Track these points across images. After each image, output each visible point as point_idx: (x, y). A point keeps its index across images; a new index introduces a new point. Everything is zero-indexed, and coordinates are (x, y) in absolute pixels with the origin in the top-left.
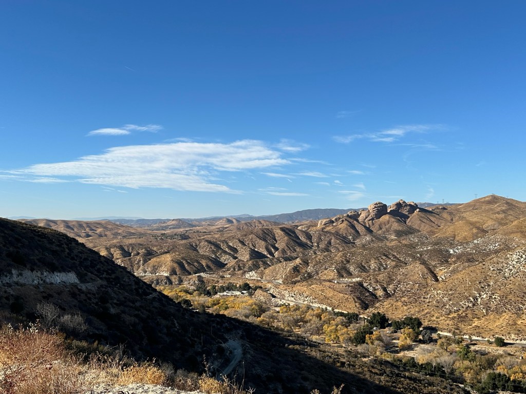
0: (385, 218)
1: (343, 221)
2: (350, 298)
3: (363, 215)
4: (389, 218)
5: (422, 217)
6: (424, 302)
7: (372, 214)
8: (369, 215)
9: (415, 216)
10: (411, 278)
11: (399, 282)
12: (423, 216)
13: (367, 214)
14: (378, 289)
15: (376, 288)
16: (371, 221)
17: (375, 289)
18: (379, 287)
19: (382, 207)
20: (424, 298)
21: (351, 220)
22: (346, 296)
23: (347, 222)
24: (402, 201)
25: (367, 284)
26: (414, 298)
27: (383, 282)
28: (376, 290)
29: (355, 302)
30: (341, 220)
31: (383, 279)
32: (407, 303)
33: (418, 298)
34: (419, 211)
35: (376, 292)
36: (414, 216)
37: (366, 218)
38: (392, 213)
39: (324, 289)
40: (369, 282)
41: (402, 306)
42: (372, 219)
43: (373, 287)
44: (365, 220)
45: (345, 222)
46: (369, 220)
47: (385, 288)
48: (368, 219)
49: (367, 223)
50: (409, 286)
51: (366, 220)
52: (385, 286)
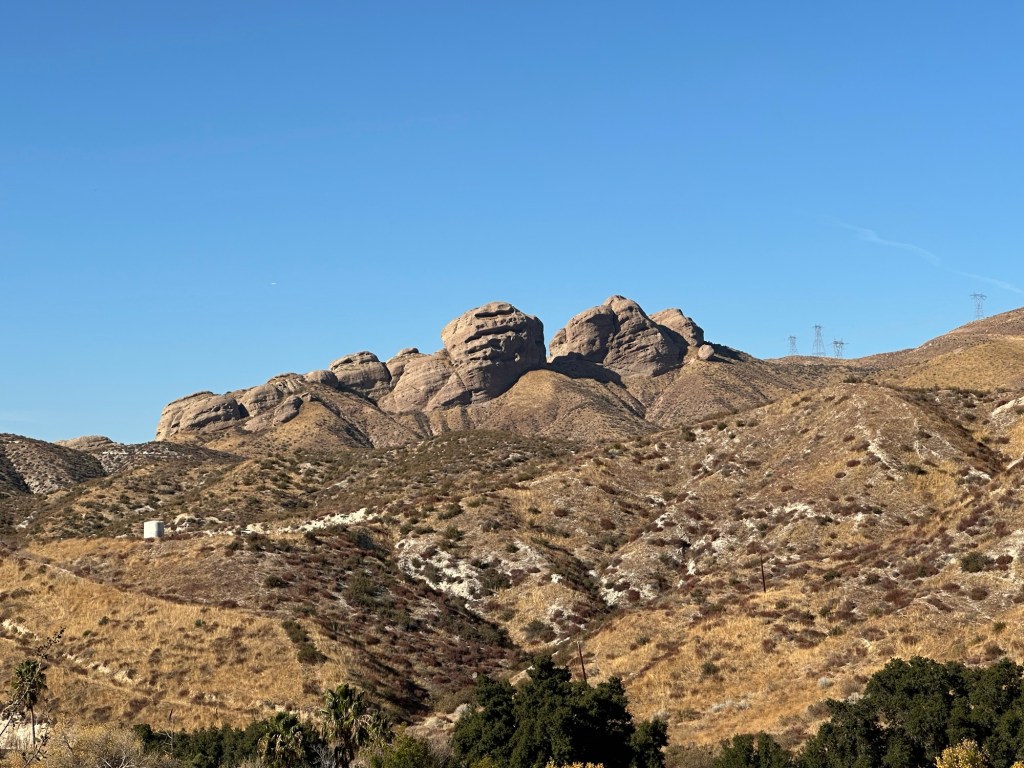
0: (535, 389)
1: (298, 404)
2: (265, 632)
3: (413, 380)
4: (558, 389)
5: (726, 387)
6: (980, 594)
7: (466, 369)
8: (445, 377)
9: (692, 380)
10: (799, 477)
11: (701, 519)
12: (730, 379)
13: (435, 372)
14: (519, 577)
15: (508, 566)
16: (457, 410)
17: (492, 579)
18: (529, 555)
19: (517, 329)
20: (973, 563)
21: (347, 403)
22: (228, 620)
23: (321, 410)
24: (624, 304)
25: (423, 543)
26: (873, 580)
27: (563, 523)
28: (503, 582)
29: (311, 657)
30: (292, 398)
31: (559, 503)
32: (808, 619)
33: (909, 573)
34: (711, 359)
35: (501, 597)
36: (683, 383)
37: (431, 392)
38: (569, 366)
39: (34, 584)
40: (444, 526)
41: (769, 646)
42: (464, 399)
43: (477, 564)
44: (424, 402)
45: (314, 413)
46: (448, 404)
47: (583, 567)
48: (442, 396)
49: (434, 418)
50: (782, 532)
51: (432, 402)
52: (580, 554)
